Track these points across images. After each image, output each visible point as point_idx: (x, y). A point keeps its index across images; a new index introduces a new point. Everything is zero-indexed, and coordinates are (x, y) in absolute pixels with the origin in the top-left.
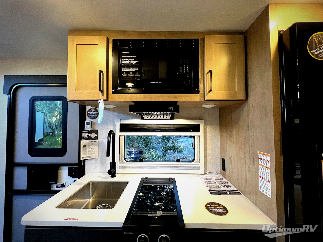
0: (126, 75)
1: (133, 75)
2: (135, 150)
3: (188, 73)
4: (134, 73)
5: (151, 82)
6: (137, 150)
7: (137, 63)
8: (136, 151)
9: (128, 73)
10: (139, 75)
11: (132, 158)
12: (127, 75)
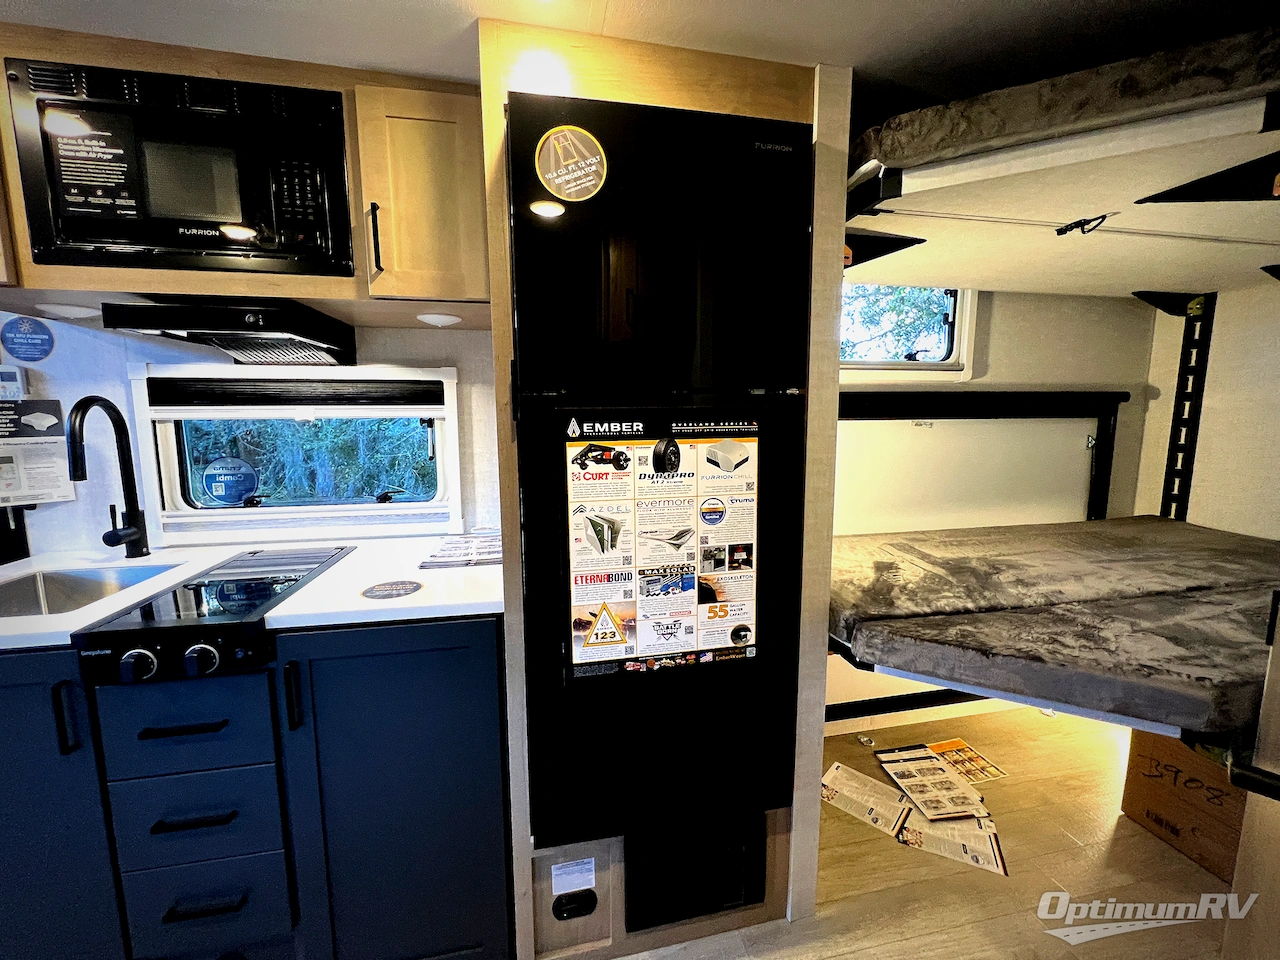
0: (81, 199)
1: (108, 201)
2: (225, 472)
3: (309, 207)
4: (109, 192)
5: (181, 230)
6: (236, 472)
7: (116, 158)
8: (233, 475)
9: (87, 190)
10: (132, 203)
11: (219, 498)
12: (83, 199)
